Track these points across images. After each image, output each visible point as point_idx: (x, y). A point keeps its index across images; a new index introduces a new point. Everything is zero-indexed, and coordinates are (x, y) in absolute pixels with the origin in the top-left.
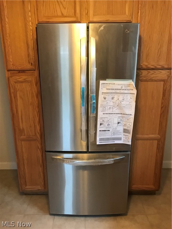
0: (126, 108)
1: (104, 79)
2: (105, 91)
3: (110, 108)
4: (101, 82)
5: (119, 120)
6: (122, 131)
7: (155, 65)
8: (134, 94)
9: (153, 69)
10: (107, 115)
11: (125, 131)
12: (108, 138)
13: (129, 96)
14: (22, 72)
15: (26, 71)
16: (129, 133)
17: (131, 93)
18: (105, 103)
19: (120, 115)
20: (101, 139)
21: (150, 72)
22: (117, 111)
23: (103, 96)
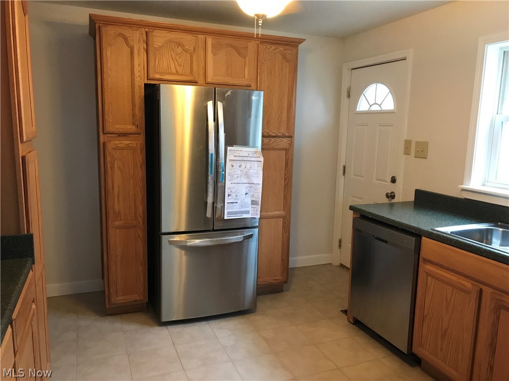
0: (254, 177)
1: (232, 145)
2: (233, 158)
3: (237, 177)
4: (229, 148)
5: (247, 190)
6: (250, 203)
7: (277, 133)
8: (261, 161)
9: (274, 137)
10: (235, 185)
11: (254, 203)
12: (236, 212)
13: (256, 164)
14: (123, 136)
15: (129, 135)
16: (258, 204)
17: (258, 161)
18: (233, 171)
19: (248, 185)
20: (229, 213)
21: (271, 140)
22: (245, 181)
23: (230, 163)
